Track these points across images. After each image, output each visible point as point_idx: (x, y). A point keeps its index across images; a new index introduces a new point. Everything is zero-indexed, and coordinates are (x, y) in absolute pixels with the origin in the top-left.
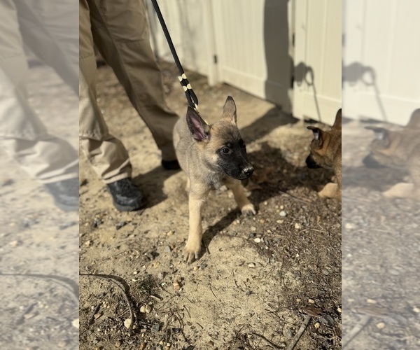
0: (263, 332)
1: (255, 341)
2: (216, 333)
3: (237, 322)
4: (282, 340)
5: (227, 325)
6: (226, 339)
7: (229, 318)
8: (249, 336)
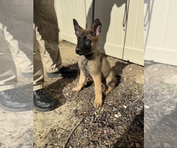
0: (63, 127)
1: (59, 131)
2: (42, 131)
3: (53, 125)
4: (71, 128)
5: (48, 127)
6: (46, 132)
7: (49, 124)
8: (57, 130)
